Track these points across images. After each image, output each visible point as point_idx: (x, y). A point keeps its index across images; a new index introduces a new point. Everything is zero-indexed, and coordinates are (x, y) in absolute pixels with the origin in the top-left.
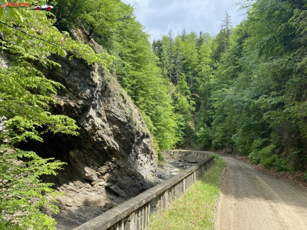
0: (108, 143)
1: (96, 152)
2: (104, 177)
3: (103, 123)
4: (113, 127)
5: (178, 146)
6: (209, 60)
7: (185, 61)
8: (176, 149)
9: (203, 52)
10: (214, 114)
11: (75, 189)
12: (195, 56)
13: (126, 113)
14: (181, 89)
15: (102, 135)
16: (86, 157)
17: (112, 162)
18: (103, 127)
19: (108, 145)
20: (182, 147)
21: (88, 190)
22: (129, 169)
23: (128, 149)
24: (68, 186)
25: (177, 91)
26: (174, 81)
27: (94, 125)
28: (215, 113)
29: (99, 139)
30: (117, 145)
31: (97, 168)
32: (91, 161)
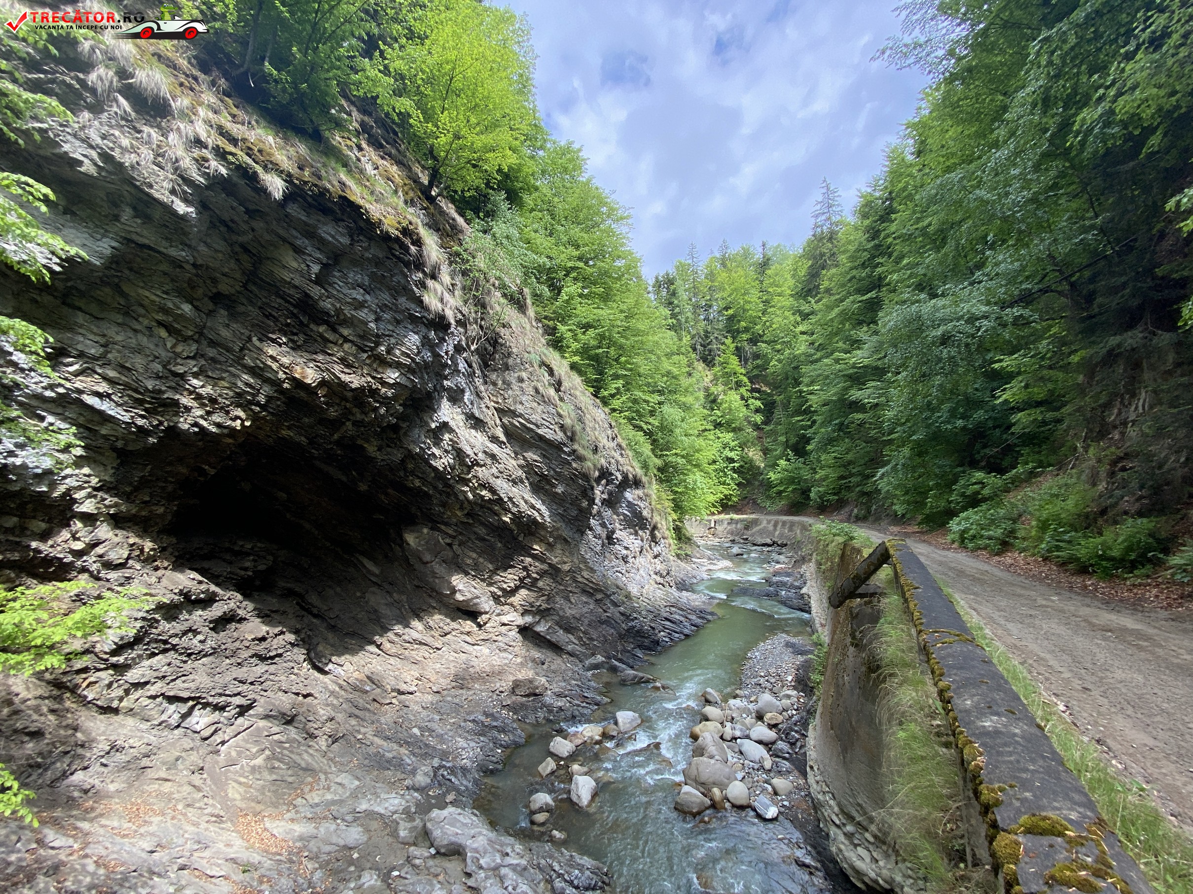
0: (514, 503)
1: (482, 531)
2: (512, 599)
3: (494, 448)
4: (525, 458)
5: (725, 505)
6: (789, 302)
7: (731, 312)
8: (719, 513)
9: (771, 285)
10: (811, 427)
11: (429, 640)
12: (754, 296)
13: (560, 416)
14: (727, 375)
15: (492, 480)
16: (455, 547)
17: (535, 557)
18: (493, 457)
19: (514, 510)
20: (736, 509)
21: (468, 639)
22: (585, 574)
23: (576, 518)
24: (407, 630)
25: (715, 379)
26: (708, 360)
27: (459, 454)
28: (814, 422)
29: (484, 493)
30: (543, 508)
31: (490, 577)
32: (470, 557)
